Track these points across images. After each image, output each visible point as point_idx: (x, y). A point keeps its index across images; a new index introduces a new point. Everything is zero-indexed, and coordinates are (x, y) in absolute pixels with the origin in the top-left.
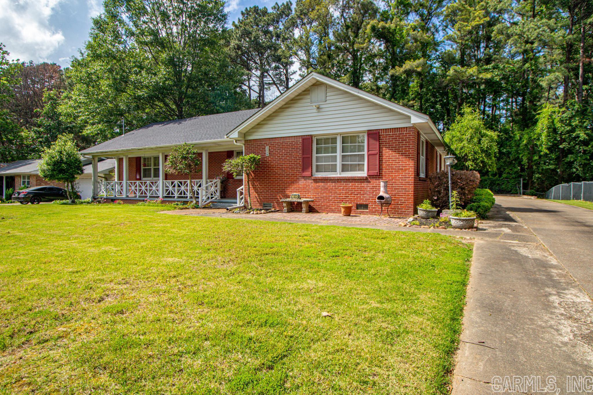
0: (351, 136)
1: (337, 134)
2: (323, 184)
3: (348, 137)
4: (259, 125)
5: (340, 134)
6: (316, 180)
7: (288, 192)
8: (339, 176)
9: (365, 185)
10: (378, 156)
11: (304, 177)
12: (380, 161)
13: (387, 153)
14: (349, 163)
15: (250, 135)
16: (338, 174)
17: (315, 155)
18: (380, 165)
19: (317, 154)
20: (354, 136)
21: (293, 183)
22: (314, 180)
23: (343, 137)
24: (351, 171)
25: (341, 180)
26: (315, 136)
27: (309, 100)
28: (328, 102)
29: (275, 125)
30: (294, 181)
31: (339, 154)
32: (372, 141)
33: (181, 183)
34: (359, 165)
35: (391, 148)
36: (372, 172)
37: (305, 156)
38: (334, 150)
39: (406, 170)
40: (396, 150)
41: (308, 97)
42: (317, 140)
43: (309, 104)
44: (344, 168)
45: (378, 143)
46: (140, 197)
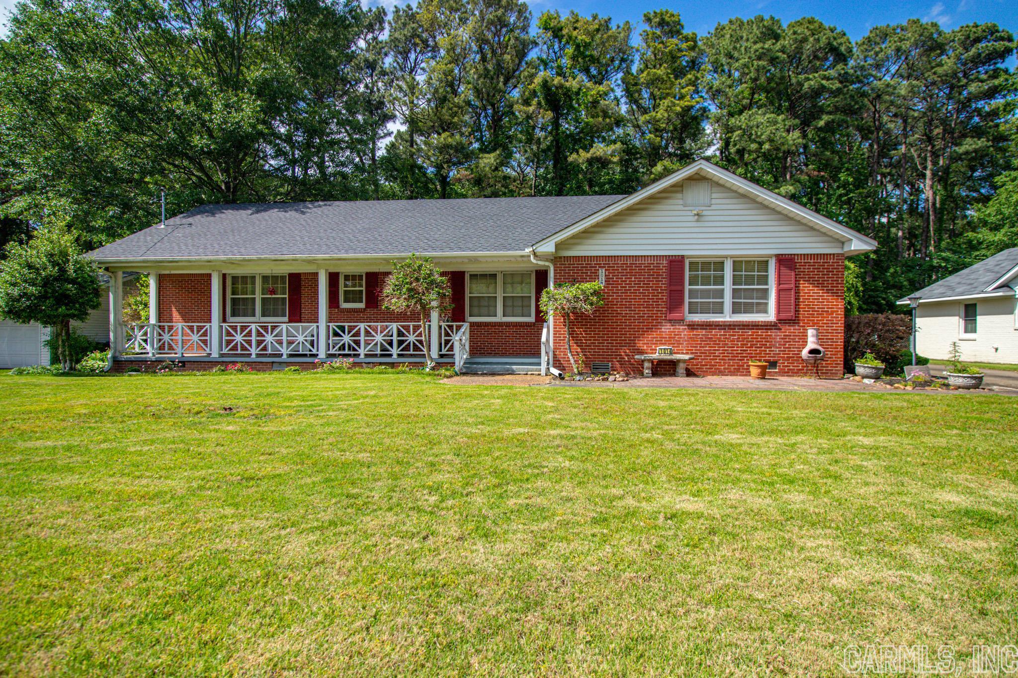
0: (746, 262)
1: (726, 257)
2: (704, 332)
3: (741, 262)
4: (587, 233)
5: (732, 257)
6: (692, 326)
7: (641, 344)
8: (728, 319)
9: (773, 333)
10: (793, 292)
11: (670, 321)
12: (797, 299)
13: (806, 288)
14: (742, 301)
15: (567, 249)
16: (728, 317)
17: (687, 287)
18: (797, 305)
19: (690, 285)
20: (750, 261)
21: (649, 329)
22: (688, 325)
23: (734, 262)
24: (745, 313)
25: (734, 325)
26: (689, 257)
27: (681, 202)
28: (713, 207)
29: (618, 236)
30: (651, 325)
31: (728, 286)
32: (784, 270)
33: (342, 329)
34: (758, 304)
35: (810, 280)
36: (783, 315)
37: (673, 288)
38: (720, 280)
39: (832, 313)
40: (820, 284)
41: (679, 195)
42: (690, 263)
43: (681, 207)
44: (736, 309)
45: (793, 273)
46: (258, 355)
